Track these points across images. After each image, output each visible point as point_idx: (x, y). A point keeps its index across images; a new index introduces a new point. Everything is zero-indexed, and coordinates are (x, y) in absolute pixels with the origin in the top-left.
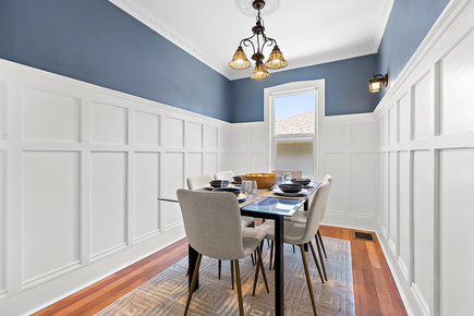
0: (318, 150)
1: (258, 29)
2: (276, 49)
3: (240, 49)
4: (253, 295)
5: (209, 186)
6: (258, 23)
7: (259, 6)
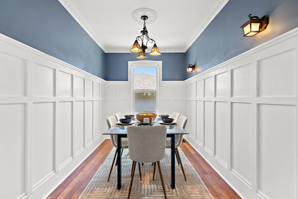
0: (158, 97)
1: (145, 32)
2: (155, 46)
3: (136, 41)
4: (153, 179)
5: (119, 122)
6: (144, 28)
7: (145, 19)
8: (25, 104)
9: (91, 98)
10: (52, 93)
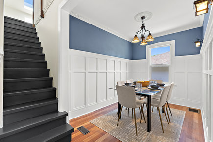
1: (143, 27)
2: (150, 34)
3: (136, 36)
4: (140, 123)
6: (143, 25)
7: (143, 19)
8: (85, 73)
9: (119, 71)
10: (96, 68)
